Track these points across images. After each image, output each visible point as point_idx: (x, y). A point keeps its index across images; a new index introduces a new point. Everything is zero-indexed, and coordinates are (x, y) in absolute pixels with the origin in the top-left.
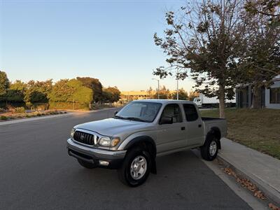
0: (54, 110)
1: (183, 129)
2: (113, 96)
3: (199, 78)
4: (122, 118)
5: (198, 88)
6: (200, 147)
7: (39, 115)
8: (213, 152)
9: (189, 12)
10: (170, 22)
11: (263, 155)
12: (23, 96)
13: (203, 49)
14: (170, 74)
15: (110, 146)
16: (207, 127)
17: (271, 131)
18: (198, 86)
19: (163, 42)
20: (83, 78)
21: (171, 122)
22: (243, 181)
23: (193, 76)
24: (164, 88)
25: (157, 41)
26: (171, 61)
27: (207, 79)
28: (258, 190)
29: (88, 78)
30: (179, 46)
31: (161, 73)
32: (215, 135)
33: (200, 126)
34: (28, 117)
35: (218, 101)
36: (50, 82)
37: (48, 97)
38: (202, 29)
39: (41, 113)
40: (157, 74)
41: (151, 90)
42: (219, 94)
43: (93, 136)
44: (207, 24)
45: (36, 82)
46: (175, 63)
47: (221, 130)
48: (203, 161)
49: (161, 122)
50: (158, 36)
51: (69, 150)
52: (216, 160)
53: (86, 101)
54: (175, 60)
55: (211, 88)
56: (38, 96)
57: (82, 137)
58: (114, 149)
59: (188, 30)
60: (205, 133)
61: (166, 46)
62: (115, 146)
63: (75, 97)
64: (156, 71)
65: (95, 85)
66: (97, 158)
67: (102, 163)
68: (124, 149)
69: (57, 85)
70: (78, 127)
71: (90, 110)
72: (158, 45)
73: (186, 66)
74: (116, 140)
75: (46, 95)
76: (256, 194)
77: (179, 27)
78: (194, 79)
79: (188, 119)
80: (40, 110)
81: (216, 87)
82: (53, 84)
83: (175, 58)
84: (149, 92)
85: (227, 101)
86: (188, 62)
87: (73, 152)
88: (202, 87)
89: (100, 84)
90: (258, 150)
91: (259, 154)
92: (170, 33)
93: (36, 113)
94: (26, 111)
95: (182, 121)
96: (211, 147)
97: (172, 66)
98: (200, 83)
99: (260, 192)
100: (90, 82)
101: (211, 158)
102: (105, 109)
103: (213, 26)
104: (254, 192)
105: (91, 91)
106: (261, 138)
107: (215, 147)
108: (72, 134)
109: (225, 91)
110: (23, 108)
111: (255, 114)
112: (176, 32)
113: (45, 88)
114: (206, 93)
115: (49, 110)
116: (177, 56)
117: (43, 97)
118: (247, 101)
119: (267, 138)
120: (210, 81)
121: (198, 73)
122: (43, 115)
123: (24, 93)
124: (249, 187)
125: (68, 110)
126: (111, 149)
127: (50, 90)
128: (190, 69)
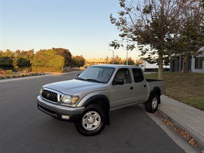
0: (35, 72)
1: (132, 88)
3: (144, 49)
4: (83, 80)
5: (142, 56)
6: (145, 102)
7: (23, 76)
8: (155, 106)
10: (122, 5)
12: (12, 61)
13: (147, 26)
14: (122, 45)
15: (71, 103)
16: (150, 87)
17: (198, 89)
18: (143, 55)
19: (117, 21)
20: (57, 49)
21: (122, 83)
22: (179, 130)
23: (140, 47)
24: (117, 57)
25: (112, 19)
26: (123, 36)
27: (149, 49)
28: (191, 138)
29: (61, 49)
30: (129, 25)
31: (115, 45)
32: (156, 93)
33: (145, 86)
34: (14, 77)
35: (157, 67)
36: (32, 51)
37: (31, 62)
38: (147, 10)
39: (25, 74)
40: (113, 45)
42: (159, 61)
43: (57, 94)
44: (150, 7)
45: (21, 51)
46: (126, 37)
47: (160, 88)
48: (147, 113)
49: (114, 83)
50: (113, 16)
51: (38, 105)
52: (156, 112)
53: (59, 65)
54: (126, 35)
55: (152, 56)
56: (24, 62)
57: (48, 95)
58: (74, 106)
59: (136, 11)
60: (149, 92)
61: (119, 24)
62: (75, 103)
63: (51, 62)
64: (111, 43)
65: (66, 54)
66: (60, 113)
67: (64, 117)
68: (83, 106)
69: (37, 54)
72: (113, 23)
73: (134, 39)
74: (76, 99)
75: (29, 61)
76: (190, 142)
77: (129, 10)
78: (140, 49)
79: (136, 81)
80: (25, 72)
81: (156, 56)
82: (35, 53)
84: (107, 59)
86: (136, 37)
88: (146, 56)
89: (70, 53)
90: (188, 104)
92: (122, 14)
93: (21, 74)
94: (14, 73)
95: (131, 83)
96: (153, 103)
97: (123, 39)
98: (144, 53)
99: (193, 140)
100: (62, 51)
101: (152, 111)
103: (155, 8)
104: (189, 140)
105: (63, 58)
106: (191, 95)
107: (156, 102)
108: (41, 92)
109: (163, 59)
110: (11, 71)
111: (185, 77)
112: (127, 13)
113: (29, 56)
114: (149, 60)
115: (31, 73)
116: (127, 32)
117: (27, 62)
118: (178, 67)
119: (194, 95)
120: (152, 51)
121: (143, 45)
122: (27, 76)
123: (13, 59)
124: (185, 136)
125: (46, 73)
126: (71, 106)
127: (32, 58)
128: (137, 42)
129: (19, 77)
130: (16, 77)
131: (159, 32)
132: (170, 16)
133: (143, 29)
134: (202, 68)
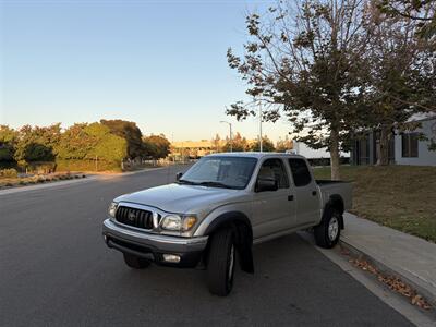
0: (65, 173)
1: (291, 198)
2: (159, 149)
3: (299, 119)
5: (296, 134)
6: (314, 227)
7: (41, 181)
8: (333, 235)
9: (282, 17)
10: (254, 32)
11: (409, 237)
12: (12, 151)
13: (304, 73)
14: (253, 112)
15: (182, 230)
16: (324, 195)
17: (414, 199)
18: (297, 132)
19: (241, 63)
20: (111, 121)
21: (274, 188)
22: (389, 279)
23: (290, 115)
24: (239, 137)
25: (232, 59)
26: (255, 93)
27: (311, 120)
28: (415, 293)
29: (119, 122)
31: (237, 112)
32: (336, 207)
33: (314, 193)
34: (22, 184)
35: (328, 155)
36: (56, 128)
37: (54, 152)
38: (305, 41)
39: (43, 178)
40: (233, 113)
41: (218, 139)
42: (330, 144)
43: (150, 213)
44: (311, 35)
45: (33, 127)
46: (260, 96)
47: (343, 197)
48: (319, 249)
49: (258, 188)
50: (233, 53)
51: (109, 238)
52: (338, 247)
53: (117, 157)
54: (261, 91)
55: (317, 134)
56: (39, 151)
57: (132, 215)
58: (188, 234)
59: (281, 43)
60: (322, 205)
61: (246, 69)
62: (190, 229)
63: (99, 151)
64: (231, 109)
65: (131, 131)
66: (159, 251)
67: (168, 258)
68: (205, 235)
69: (68, 133)
70: (121, 200)
71: (123, 171)
72: (233, 67)
73: (278, 100)
74: (192, 220)
75: (51, 148)
76: (414, 301)
77: (268, 40)
78: (291, 120)
79: (297, 184)
80: (41, 173)
81: (325, 132)
82: (62, 131)
83: (260, 88)
84: (216, 141)
85: (343, 154)
86: (282, 94)
87: (116, 241)
88: (304, 133)
89: (138, 130)
90: (400, 229)
91: (402, 235)
92: (253, 48)
93: (36, 178)
94: (19, 175)
95: (288, 187)
96: (331, 228)
97: (255, 100)
98: (300, 127)
99: (419, 296)
100: (121, 127)
101: (330, 244)
102: (147, 170)
103: (320, 37)
104: (411, 298)
105: (124, 141)
106: (402, 211)
107: (336, 226)
109: (340, 138)
110: (13, 170)
111: (385, 174)
112: (263, 47)
113: (49, 138)
114: (311, 142)
115: (57, 173)
116: (263, 85)
117: (46, 152)
118: (368, 154)
119: (409, 211)
120: (316, 123)
121: (298, 111)
122: (48, 180)
123: (15, 146)
124: (401, 290)
125: (87, 173)
126: (183, 235)
127: (57, 141)
128: (283, 105)
129: (32, 183)
130: (25, 185)
131: (329, 84)
132: (350, 52)
133: (296, 78)
134: (416, 156)
